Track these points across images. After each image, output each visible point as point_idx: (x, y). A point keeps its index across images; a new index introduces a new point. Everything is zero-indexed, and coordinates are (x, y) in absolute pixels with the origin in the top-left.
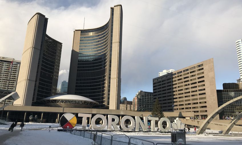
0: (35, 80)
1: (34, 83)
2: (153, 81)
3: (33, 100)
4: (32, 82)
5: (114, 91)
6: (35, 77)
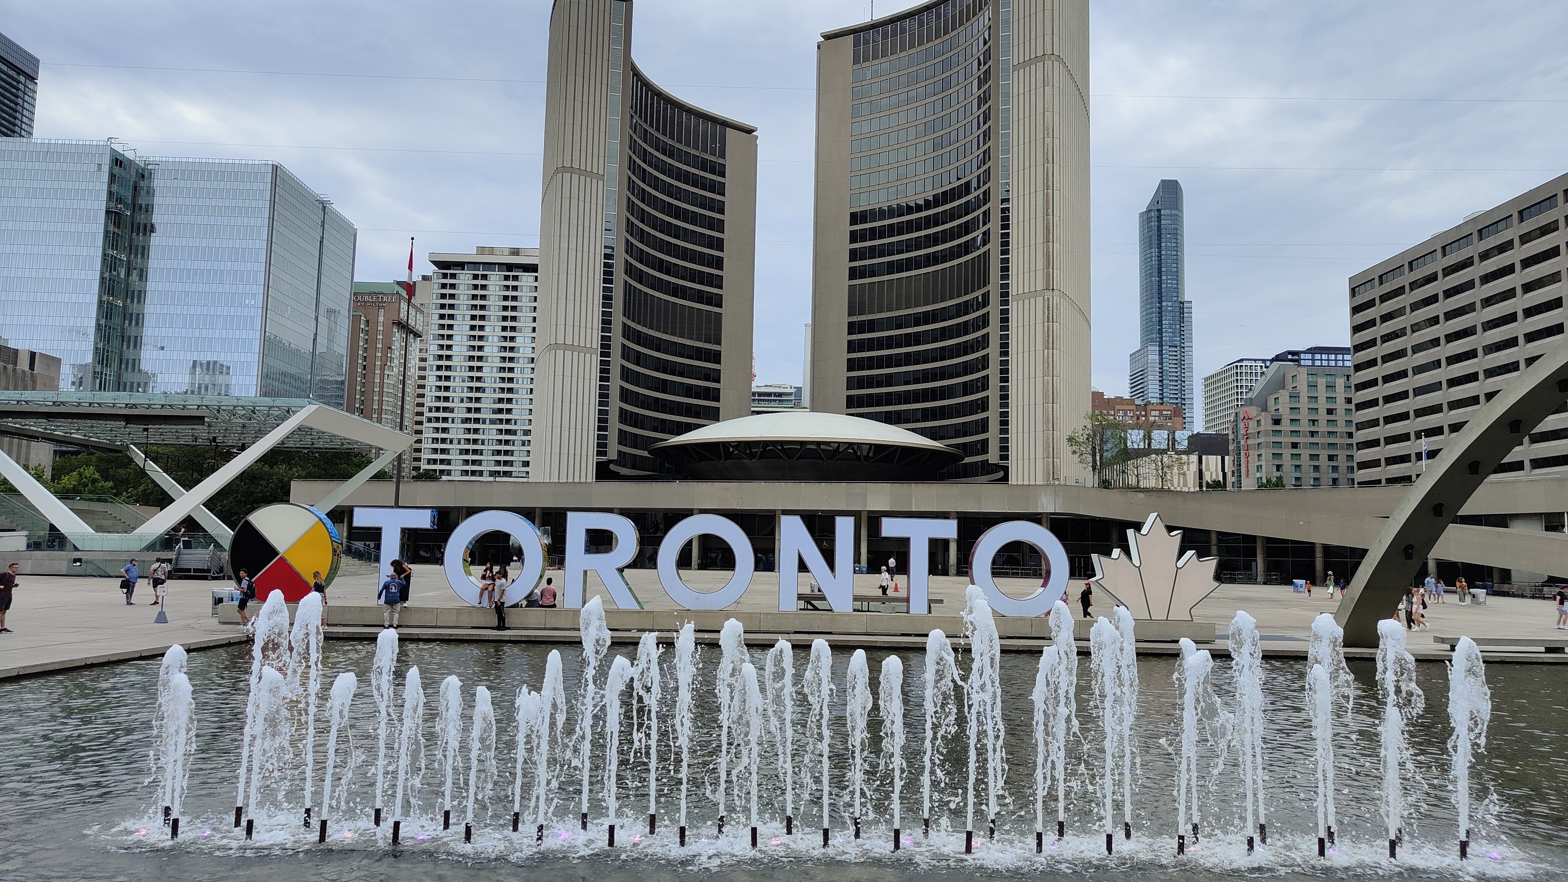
0: (596, 343)
1: (596, 359)
2: (1353, 292)
3: (599, 453)
4: (582, 355)
5: (1032, 375)
6: (595, 331)
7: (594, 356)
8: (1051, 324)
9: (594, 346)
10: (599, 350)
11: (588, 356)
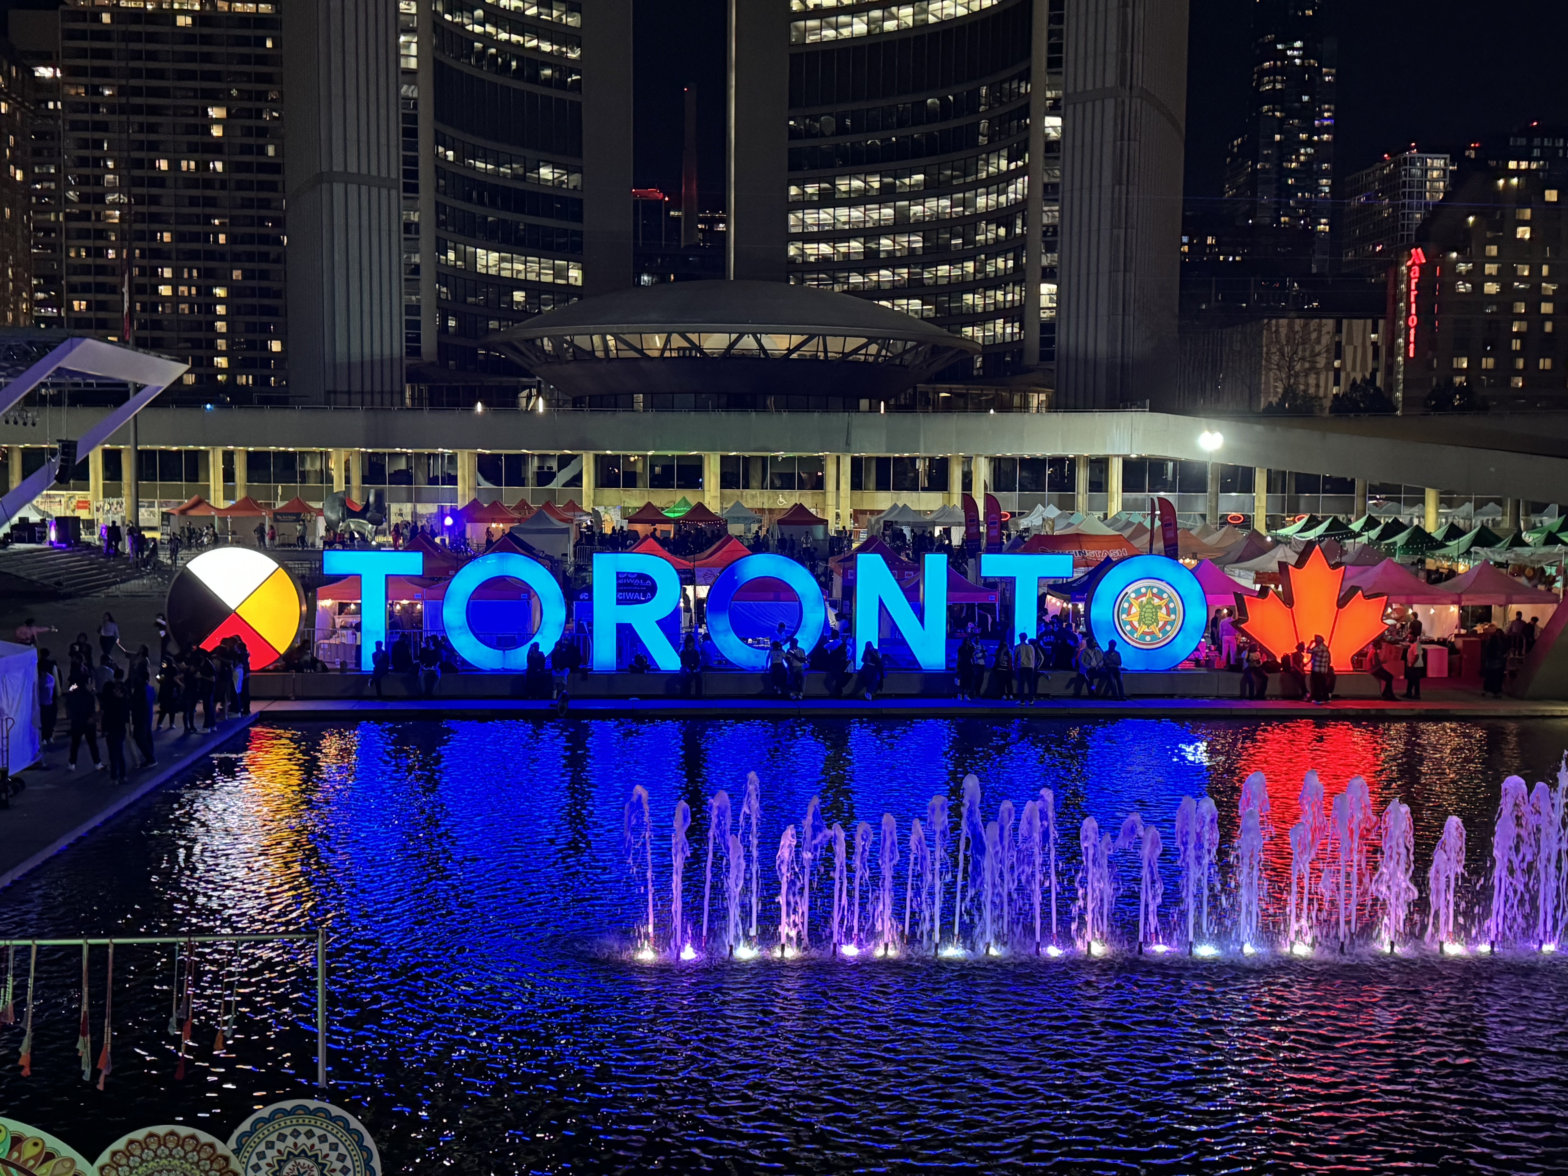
0: (396, 170)
1: (397, 196)
4: (374, 191)
5: (1094, 227)
6: (393, 151)
7: (394, 193)
8: (1126, 143)
9: (393, 176)
10: (402, 180)
11: (384, 192)
